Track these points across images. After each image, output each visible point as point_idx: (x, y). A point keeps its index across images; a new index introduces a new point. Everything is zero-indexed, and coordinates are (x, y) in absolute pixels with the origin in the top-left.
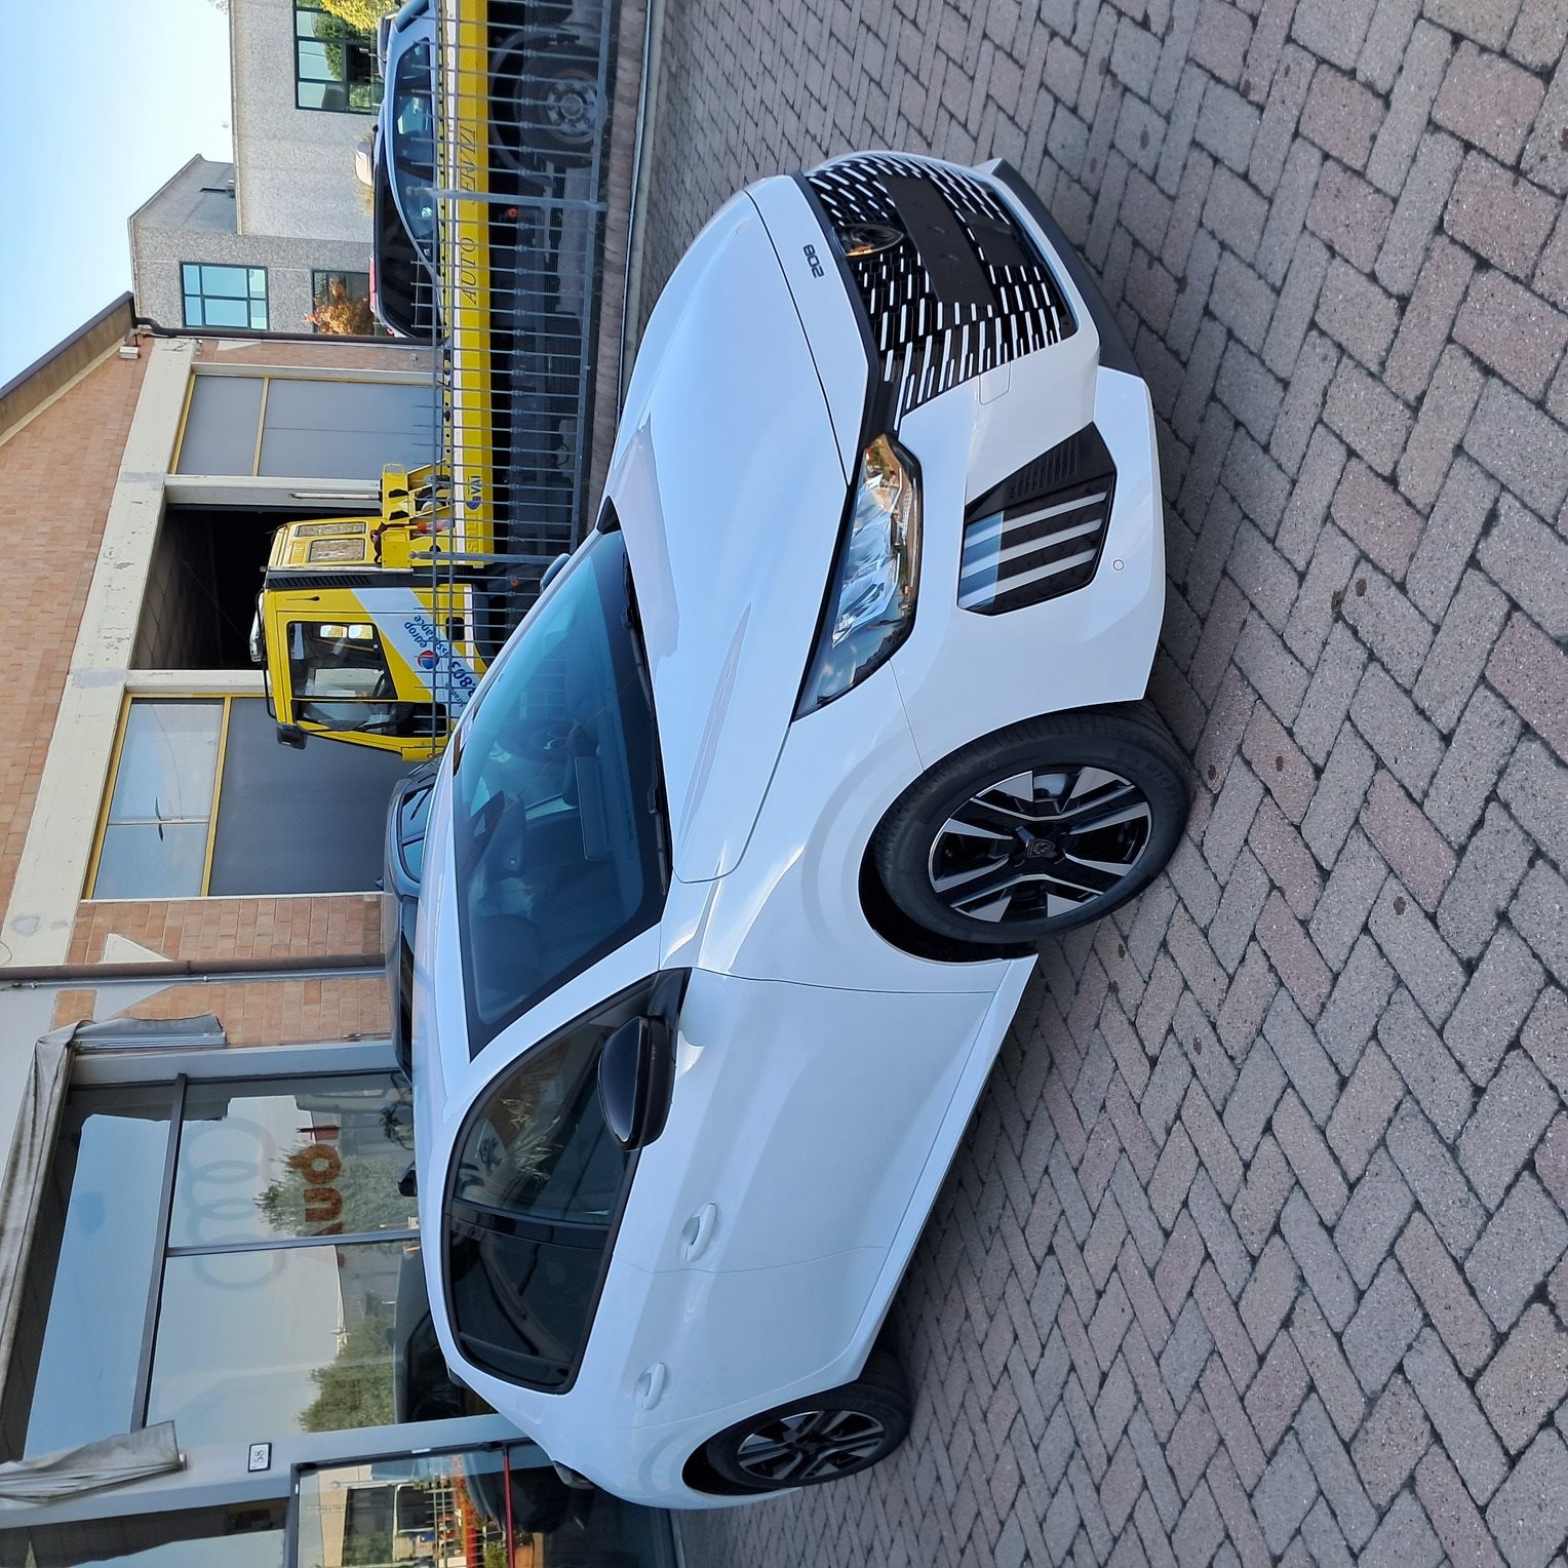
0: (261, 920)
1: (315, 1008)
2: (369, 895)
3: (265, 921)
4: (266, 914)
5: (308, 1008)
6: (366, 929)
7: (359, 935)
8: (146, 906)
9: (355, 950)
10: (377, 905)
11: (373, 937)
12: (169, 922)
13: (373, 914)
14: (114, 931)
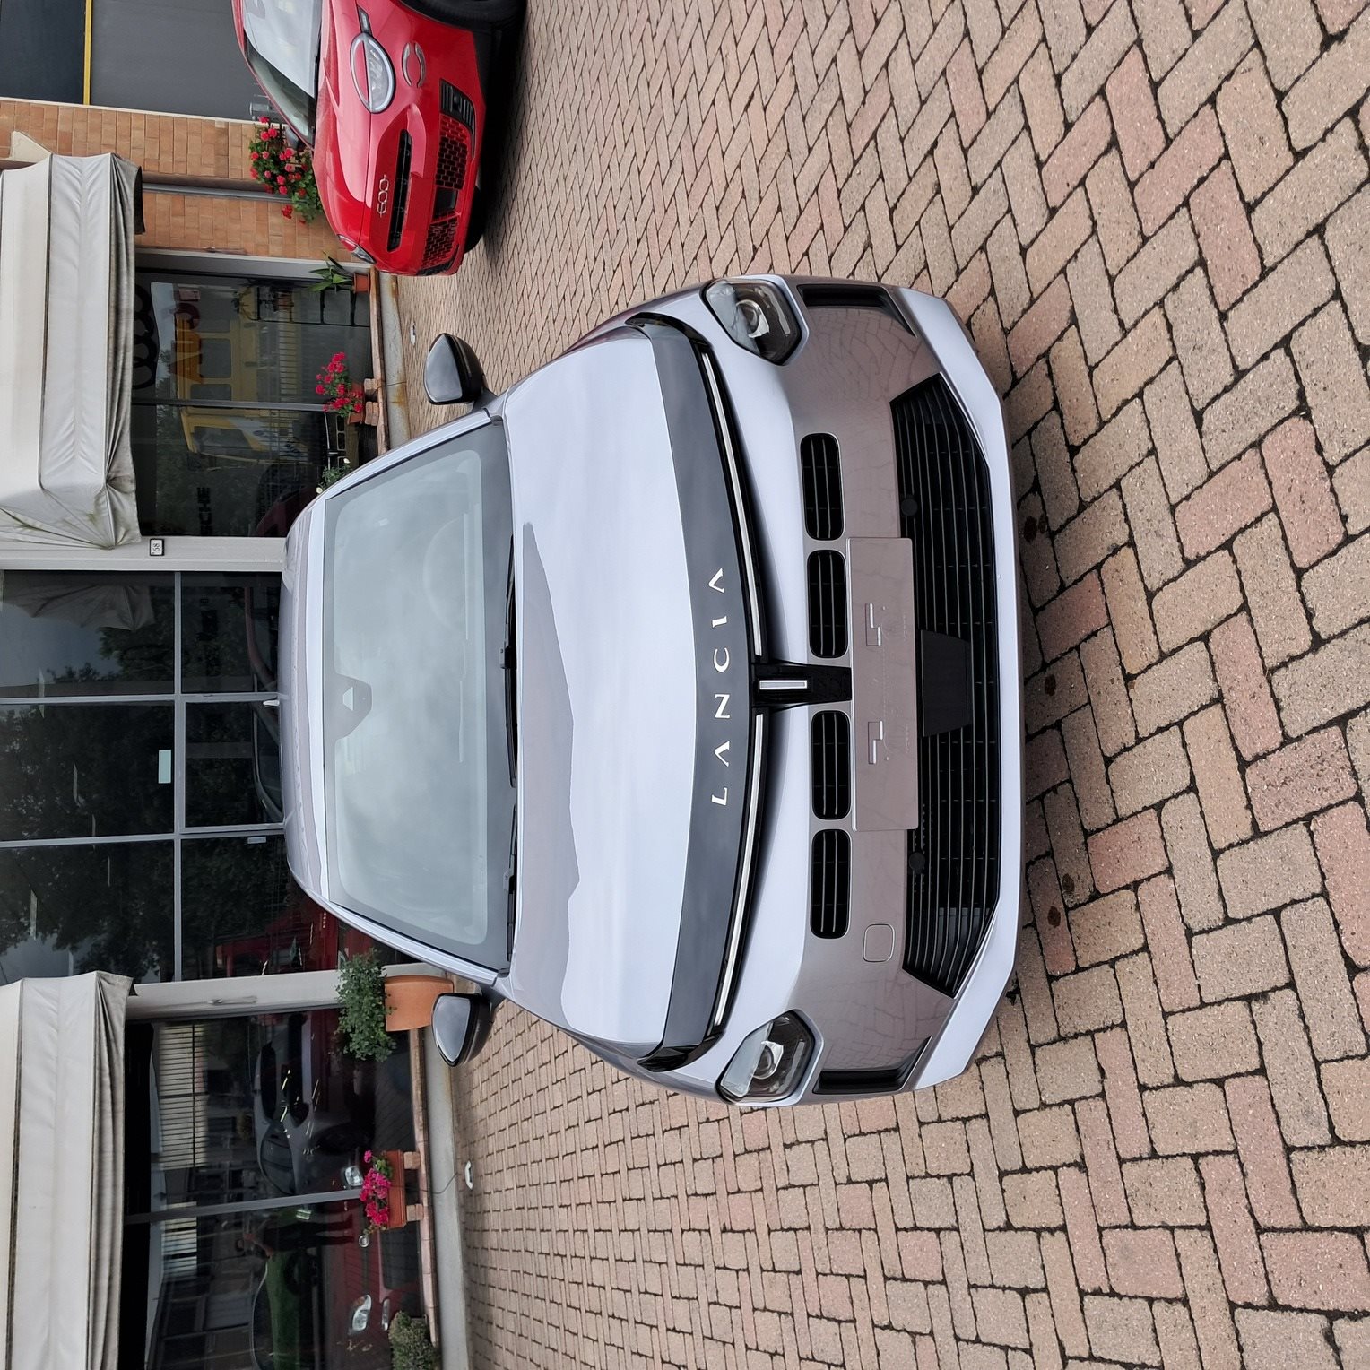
0: (135, 134)
1: (180, 220)
2: (220, 122)
3: (137, 135)
4: (138, 129)
5: (175, 219)
6: (217, 154)
7: (212, 161)
8: (41, 108)
9: (208, 172)
10: (224, 132)
11: (223, 162)
12: (61, 127)
13: (223, 141)
14: (18, 128)
